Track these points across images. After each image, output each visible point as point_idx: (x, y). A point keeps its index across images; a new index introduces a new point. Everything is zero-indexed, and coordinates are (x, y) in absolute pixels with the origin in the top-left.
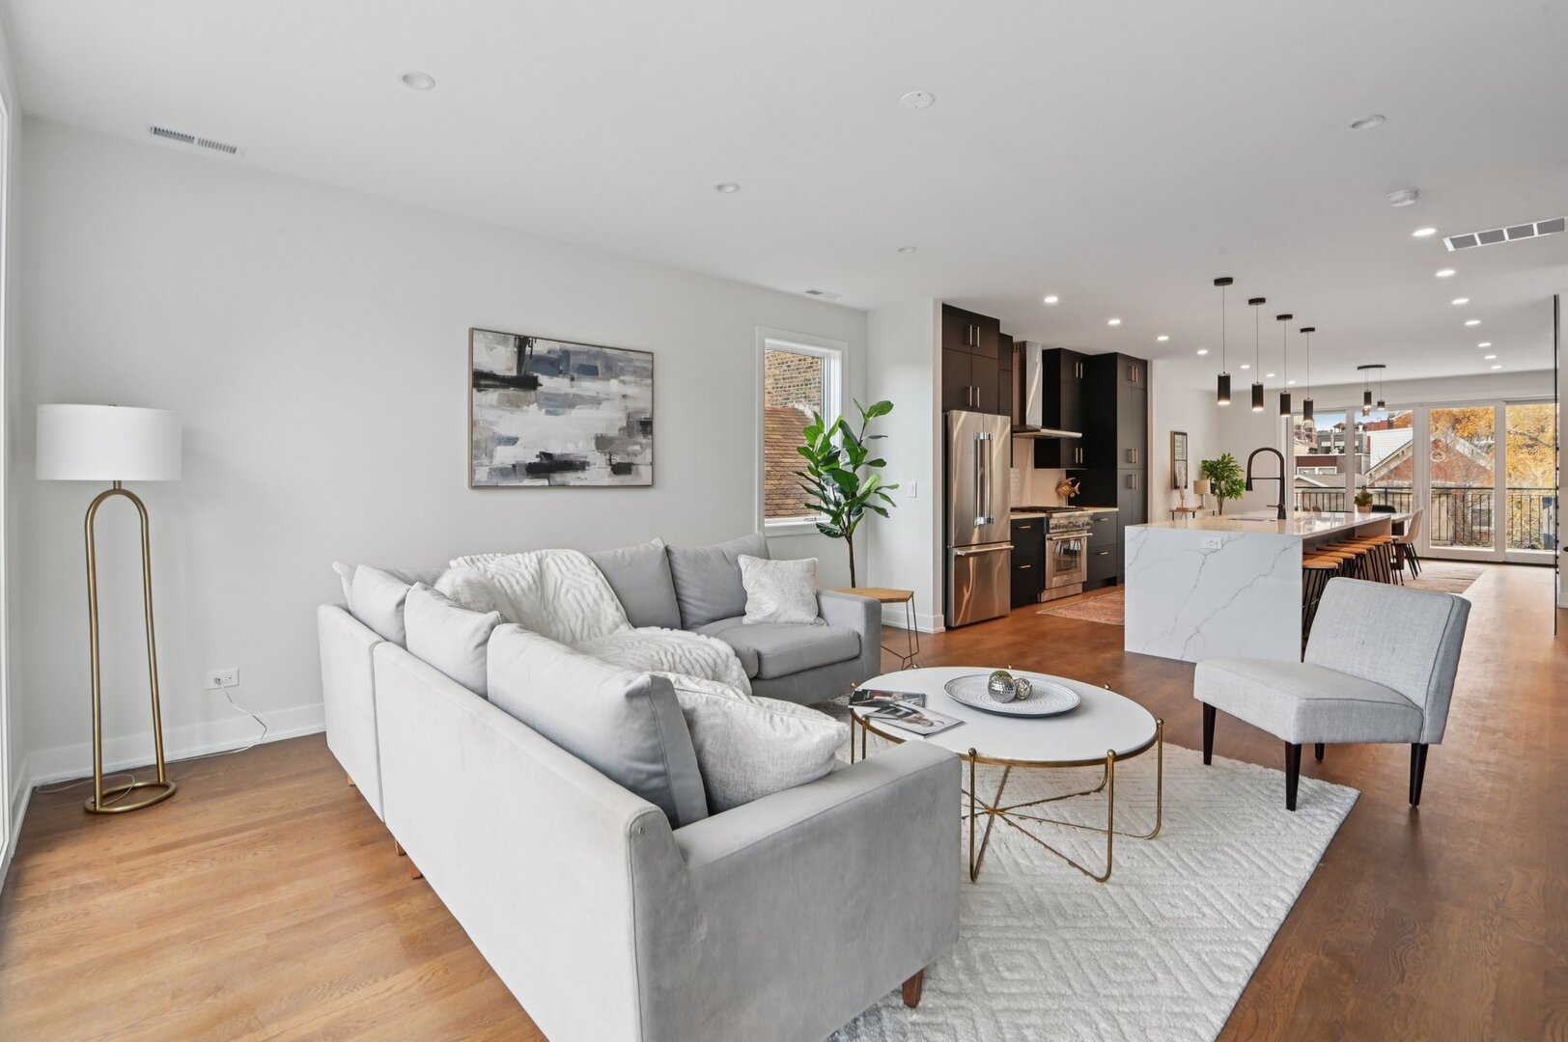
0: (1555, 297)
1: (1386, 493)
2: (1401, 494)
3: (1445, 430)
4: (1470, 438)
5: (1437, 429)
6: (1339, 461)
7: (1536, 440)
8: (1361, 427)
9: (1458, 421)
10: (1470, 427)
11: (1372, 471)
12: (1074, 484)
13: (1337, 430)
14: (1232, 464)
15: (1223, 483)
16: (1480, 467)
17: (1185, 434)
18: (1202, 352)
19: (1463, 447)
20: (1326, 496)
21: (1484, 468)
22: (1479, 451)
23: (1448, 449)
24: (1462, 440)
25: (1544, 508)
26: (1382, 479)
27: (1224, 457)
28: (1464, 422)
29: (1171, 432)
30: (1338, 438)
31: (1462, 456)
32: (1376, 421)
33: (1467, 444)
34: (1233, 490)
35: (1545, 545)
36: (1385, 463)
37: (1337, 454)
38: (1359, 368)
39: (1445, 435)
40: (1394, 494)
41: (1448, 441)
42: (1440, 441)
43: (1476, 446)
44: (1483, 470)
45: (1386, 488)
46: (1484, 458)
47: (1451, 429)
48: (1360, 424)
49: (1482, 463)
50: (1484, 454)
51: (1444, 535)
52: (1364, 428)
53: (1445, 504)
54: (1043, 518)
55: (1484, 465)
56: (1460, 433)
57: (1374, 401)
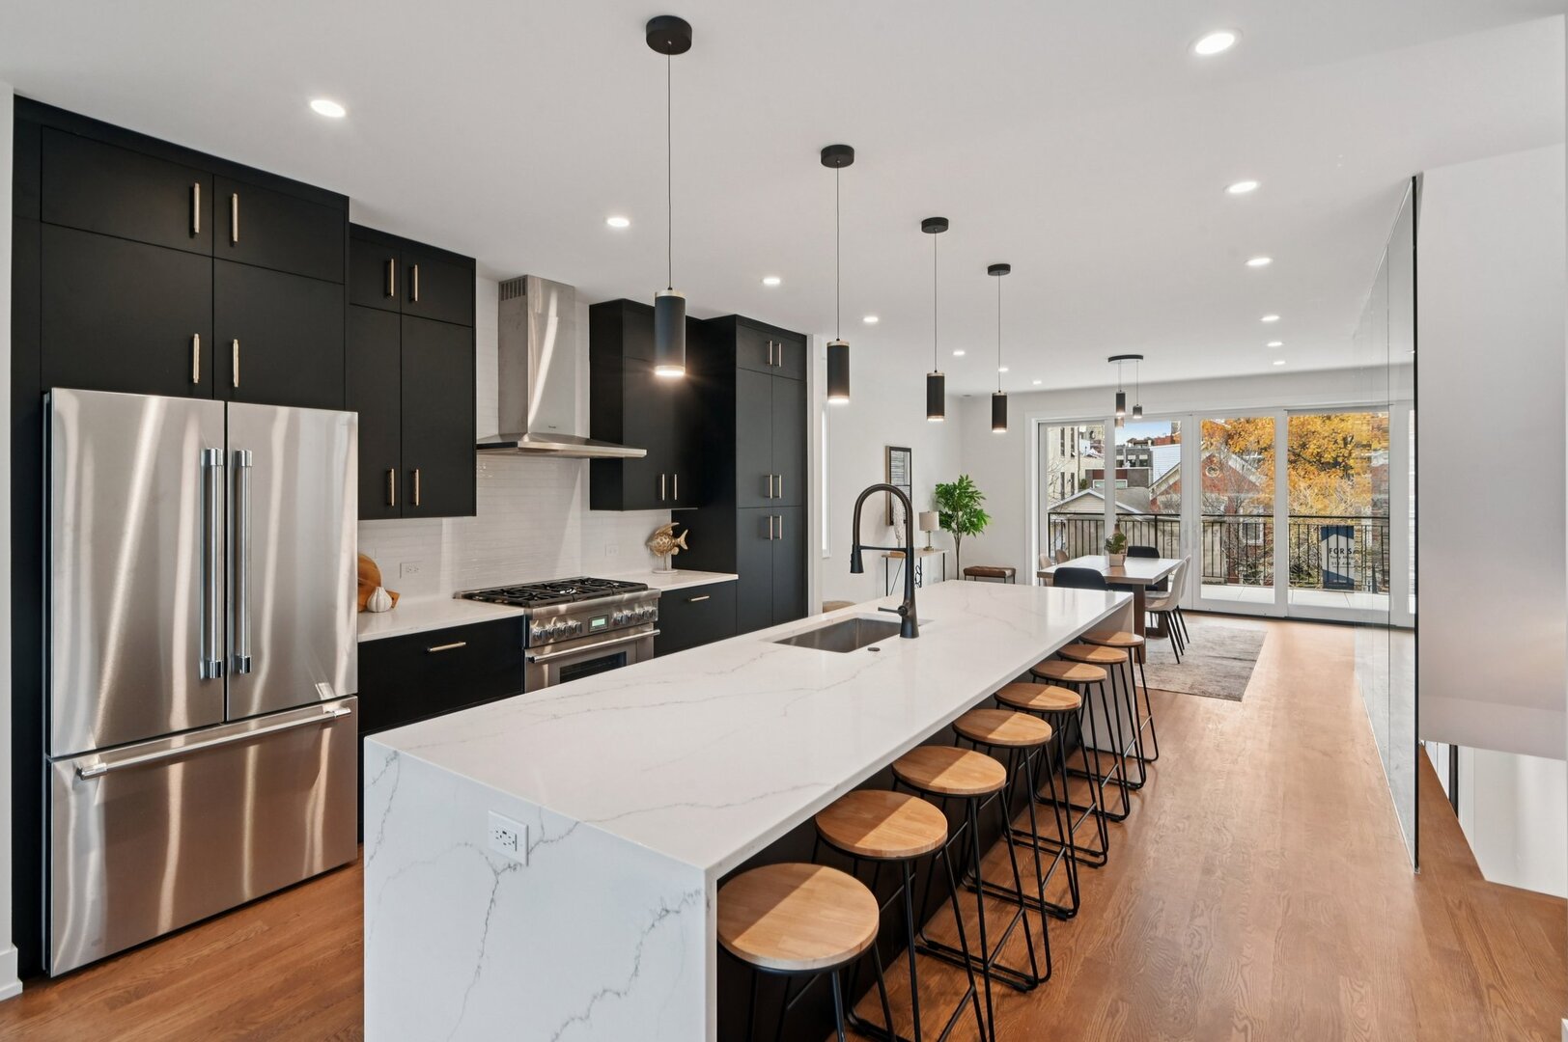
0: (1414, 178)
1: (1156, 521)
2: (1172, 522)
3: (1219, 445)
4: (1241, 453)
5: (1212, 444)
6: (1129, 474)
7: (1299, 455)
8: (1150, 442)
9: (1230, 436)
10: (1241, 443)
11: (1154, 486)
12: (676, 534)
13: (1130, 445)
14: (971, 489)
15: (960, 513)
16: (1250, 482)
17: (909, 450)
18: (871, 320)
19: (1235, 463)
20: (1093, 524)
21: (1254, 484)
22: (1249, 467)
23: (1222, 466)
24: (1234, 456)
25: (1323, 540)
26: (1162, 494)
27: (961, 481)
28: (1236, 437)
29: (886, 447)
30: (1130, 452)
31: (1234, 471)
32: (1162, 436)
33: (1239, 459)
34: (972, 524)
35: (1324, 583)
36: (1164, 479)
37: (1128, 467)
38: (1111, 359)
39: (1219, 450)
40: (1164, 521)
41: (1222, 457)
42: (1214, 456)
43: (1246, 461)
44: (1253, 487)
45: (1156, 515)
46: (1254, 474)
47: (1224, 445)
48: (1149, 439)
49: (1252, 478)
50: (1253, 470)
51: (1217, 570)
52: (1153, 443)
53: (1219, 534)
54: (519, 618)
55: (1254, 481)
56: (1232, 449)
57: (1129, 404)
